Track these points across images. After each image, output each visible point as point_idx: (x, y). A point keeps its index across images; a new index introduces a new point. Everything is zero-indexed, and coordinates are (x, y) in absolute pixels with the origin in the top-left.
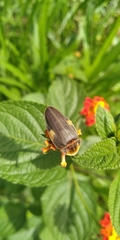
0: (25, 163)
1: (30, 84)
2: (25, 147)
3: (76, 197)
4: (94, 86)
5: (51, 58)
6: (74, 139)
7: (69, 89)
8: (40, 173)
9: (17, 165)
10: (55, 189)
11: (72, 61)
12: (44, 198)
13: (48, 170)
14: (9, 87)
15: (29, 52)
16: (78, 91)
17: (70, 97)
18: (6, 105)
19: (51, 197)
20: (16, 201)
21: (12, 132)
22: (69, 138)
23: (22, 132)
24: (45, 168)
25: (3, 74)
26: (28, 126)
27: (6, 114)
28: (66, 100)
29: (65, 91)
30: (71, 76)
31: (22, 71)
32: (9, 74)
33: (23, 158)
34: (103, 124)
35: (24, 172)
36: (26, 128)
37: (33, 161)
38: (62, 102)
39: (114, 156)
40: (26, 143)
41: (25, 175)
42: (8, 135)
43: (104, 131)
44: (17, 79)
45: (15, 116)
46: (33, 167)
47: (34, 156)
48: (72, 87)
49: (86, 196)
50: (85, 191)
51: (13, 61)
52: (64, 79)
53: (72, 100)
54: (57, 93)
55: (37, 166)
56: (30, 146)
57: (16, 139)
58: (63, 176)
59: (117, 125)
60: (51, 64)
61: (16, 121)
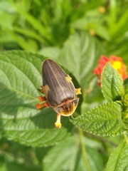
0: (24, 119)
1: (49, 37)
2: (26, 102)
3: (82, 163)
4: (119, 46)
5: (73, 12)
6: (70, 99)
7: (86, 45)
8: (39, 132)
9: (15, 121)
10: (60, 152)
11: (95, 17)
12: (47, 160)
13: (47, 130)
14: (26, 38)
15: (52, 4)
16: (96, 48)
17: (87, 54)
18: (10, 55)
19: (54, 160)
20: (21, 161)
21: (15, 85)
22: (64, 96)
23: (25, 86)
24: (44, 127)
25: (23, 25)
26: (32, 80)
27: (10, 65)
28: (82, 57)
29: (82, 47)
30: (92, 32)
31: (43, 24)
32: (29, 26)
33: (22, 114)
34: (109, 85)
35: (21, 128)
36: (29, 82)
37: (32, 119)
38: (77, 59)
39: (117, 122)
40: (27, 98)
41: (22, 132)
42: (10, 87)
43: (110, 93)
44: (37, 32)
45: (19, 68)
46: (32, 125)
47: (34, 112)
48: (90, 44)
49: (92, 163)
50: (93, 158)
51: (34, 12)
52: (83, 34)
53: (89, 58)
54: (73, 48)
55: (36, 124)
56: (31, 101)
57: (18, 92)
58: (63, 139)
59: (125, 88)
60: (73, 18)
61: (19, 73)
